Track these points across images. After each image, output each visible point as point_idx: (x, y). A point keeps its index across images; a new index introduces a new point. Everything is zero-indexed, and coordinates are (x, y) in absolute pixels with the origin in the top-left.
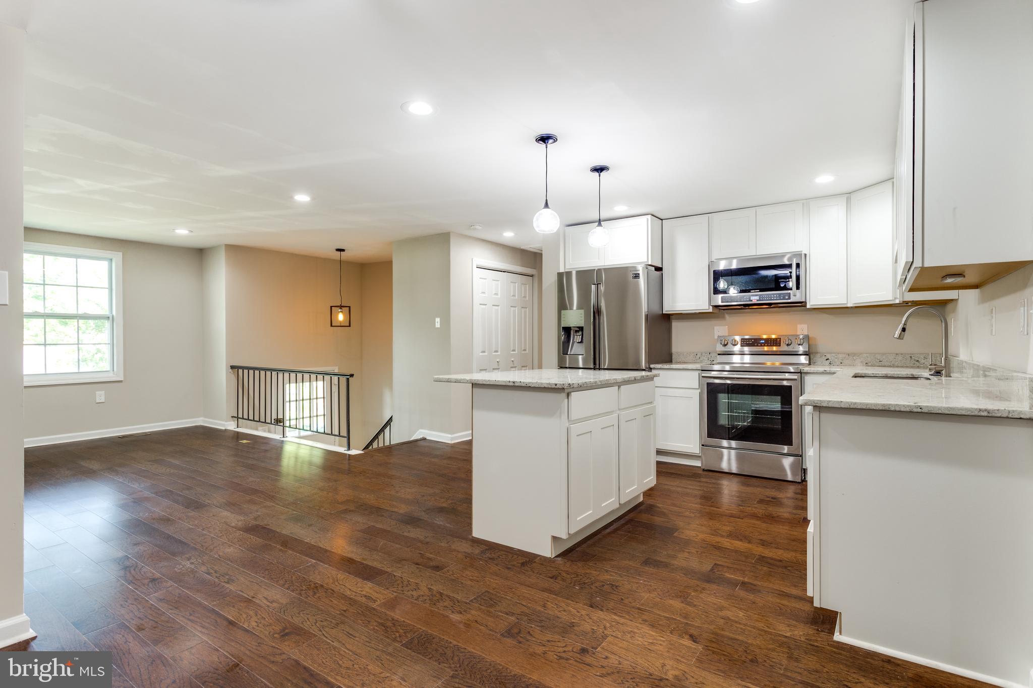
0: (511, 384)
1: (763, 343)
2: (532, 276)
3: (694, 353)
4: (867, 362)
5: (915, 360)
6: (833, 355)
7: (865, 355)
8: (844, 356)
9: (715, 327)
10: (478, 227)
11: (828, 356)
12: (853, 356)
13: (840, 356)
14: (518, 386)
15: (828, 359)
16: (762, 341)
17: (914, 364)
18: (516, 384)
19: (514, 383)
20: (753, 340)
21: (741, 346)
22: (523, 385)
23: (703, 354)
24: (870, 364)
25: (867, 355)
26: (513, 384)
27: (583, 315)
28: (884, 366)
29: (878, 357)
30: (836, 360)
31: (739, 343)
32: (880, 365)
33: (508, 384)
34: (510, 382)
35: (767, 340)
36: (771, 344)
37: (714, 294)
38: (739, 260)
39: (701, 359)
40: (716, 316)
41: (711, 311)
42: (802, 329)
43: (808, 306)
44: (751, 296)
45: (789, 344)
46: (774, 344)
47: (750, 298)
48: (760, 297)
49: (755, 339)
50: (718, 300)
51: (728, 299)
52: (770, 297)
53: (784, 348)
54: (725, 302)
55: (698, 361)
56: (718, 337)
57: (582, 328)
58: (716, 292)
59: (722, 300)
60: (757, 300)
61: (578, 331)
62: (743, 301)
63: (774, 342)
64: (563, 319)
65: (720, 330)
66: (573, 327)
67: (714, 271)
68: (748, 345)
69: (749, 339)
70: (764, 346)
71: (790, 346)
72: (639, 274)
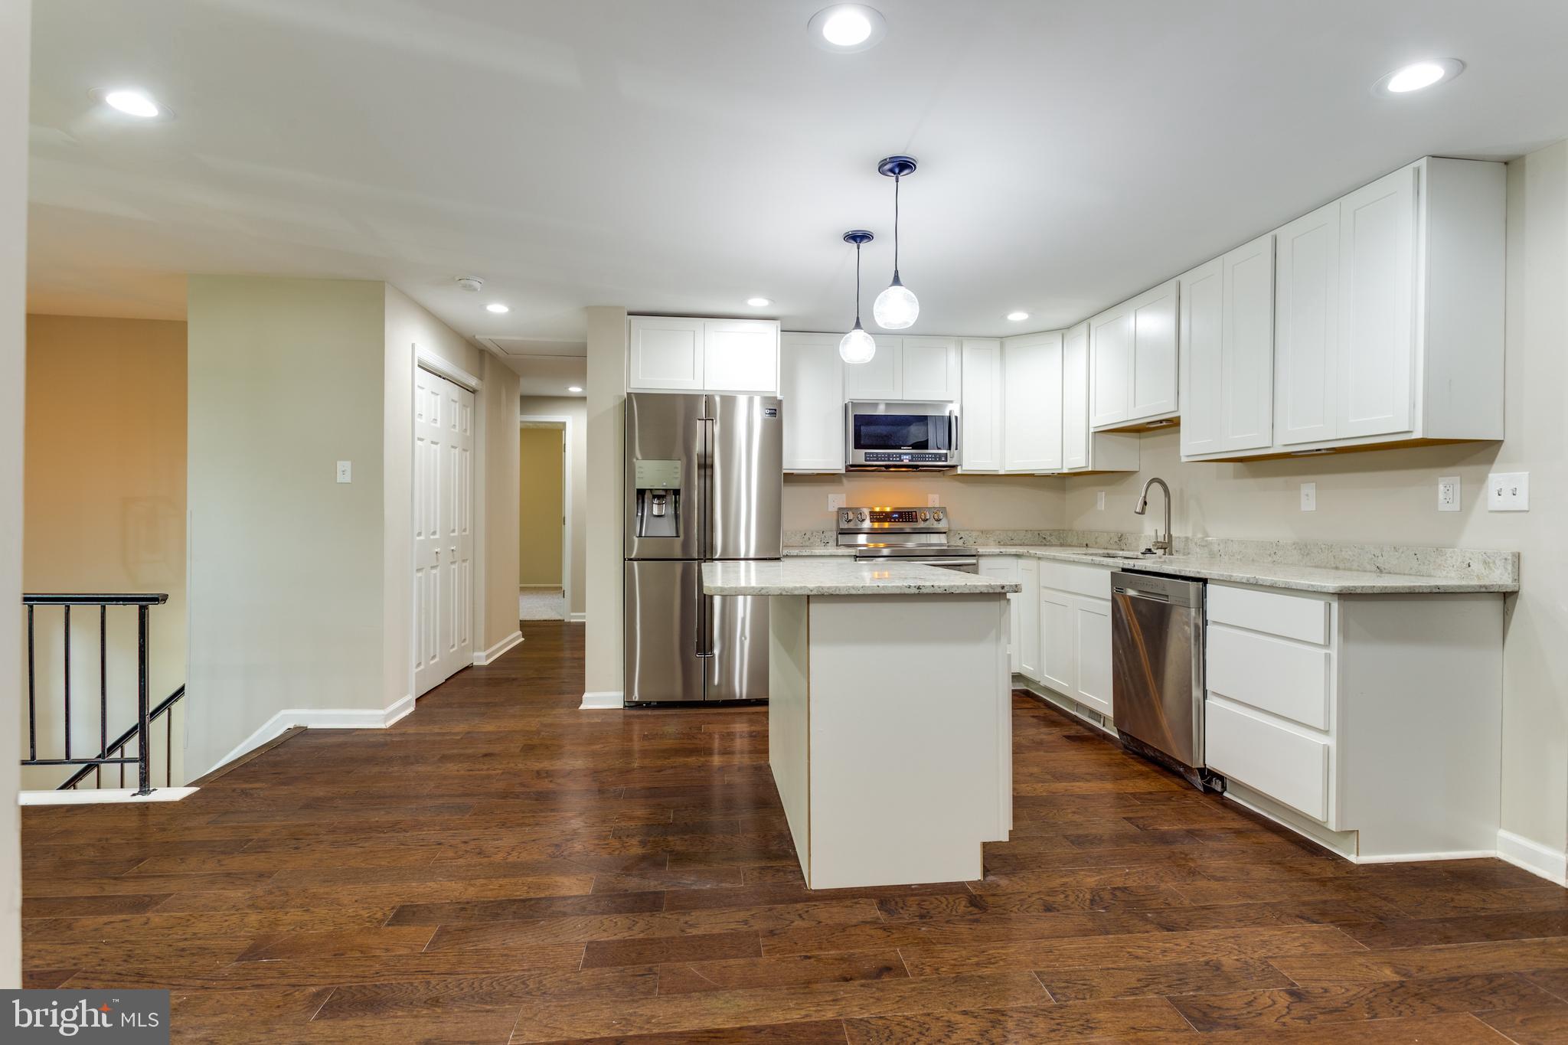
0: (914, 591)
1: (896, 517)
2: (474, 391)
3: (800, 532)
6: (967, 532)
8: (978, 532)
9: (830, 496)
10: (477, 285)
11: (963, 534)
13: (974, 534)
14: (927, 594)
15: (961, 538)
16: (895, 515)
18: (923, 591)
19: (919, 588)
20: (884, 514)
21: (871, 522)
22: (939, 591)
23: (814, 534)
24: (1002, 543)
26: (917, 591)
27: (680, 471)
28: (1016, 545)
29: (1010, 534)
30: (970, 538)
31: (868, 518)
33: (907, 591)
34: (910, 587)
35: (901, 514)
36: (906, 519)
37: (855, 448)
38: (887, 404)
39: (811, 541)
40: (845, 480)
41: (843, 471)
42: (934, 500)
43: (959, 471)
44: (901, 454)
45: (925, 520)
46: (909, 519)
47: (900, 457)
48: (912, 457)
49: (886, 513)
50: (860, 456)
51: (873, 457)
52: (923, 458)
53: (921, 525)
54: (870, 461)
55: (807, 543)
56: (840, 509)
57: (677, 492)
58: (858, 445)
59: (866, 457)
60: (910, 461)
61: (659, 497)
62: (893, 461)
63: (909, 517)
64: (637, 475)
65: (836, 499)
66: (651, 490)
67: (855, 416)
68: (879, 520)
69: (881, 513)
70: (899, 521)
71: (928, 522)
72: (775, 410)
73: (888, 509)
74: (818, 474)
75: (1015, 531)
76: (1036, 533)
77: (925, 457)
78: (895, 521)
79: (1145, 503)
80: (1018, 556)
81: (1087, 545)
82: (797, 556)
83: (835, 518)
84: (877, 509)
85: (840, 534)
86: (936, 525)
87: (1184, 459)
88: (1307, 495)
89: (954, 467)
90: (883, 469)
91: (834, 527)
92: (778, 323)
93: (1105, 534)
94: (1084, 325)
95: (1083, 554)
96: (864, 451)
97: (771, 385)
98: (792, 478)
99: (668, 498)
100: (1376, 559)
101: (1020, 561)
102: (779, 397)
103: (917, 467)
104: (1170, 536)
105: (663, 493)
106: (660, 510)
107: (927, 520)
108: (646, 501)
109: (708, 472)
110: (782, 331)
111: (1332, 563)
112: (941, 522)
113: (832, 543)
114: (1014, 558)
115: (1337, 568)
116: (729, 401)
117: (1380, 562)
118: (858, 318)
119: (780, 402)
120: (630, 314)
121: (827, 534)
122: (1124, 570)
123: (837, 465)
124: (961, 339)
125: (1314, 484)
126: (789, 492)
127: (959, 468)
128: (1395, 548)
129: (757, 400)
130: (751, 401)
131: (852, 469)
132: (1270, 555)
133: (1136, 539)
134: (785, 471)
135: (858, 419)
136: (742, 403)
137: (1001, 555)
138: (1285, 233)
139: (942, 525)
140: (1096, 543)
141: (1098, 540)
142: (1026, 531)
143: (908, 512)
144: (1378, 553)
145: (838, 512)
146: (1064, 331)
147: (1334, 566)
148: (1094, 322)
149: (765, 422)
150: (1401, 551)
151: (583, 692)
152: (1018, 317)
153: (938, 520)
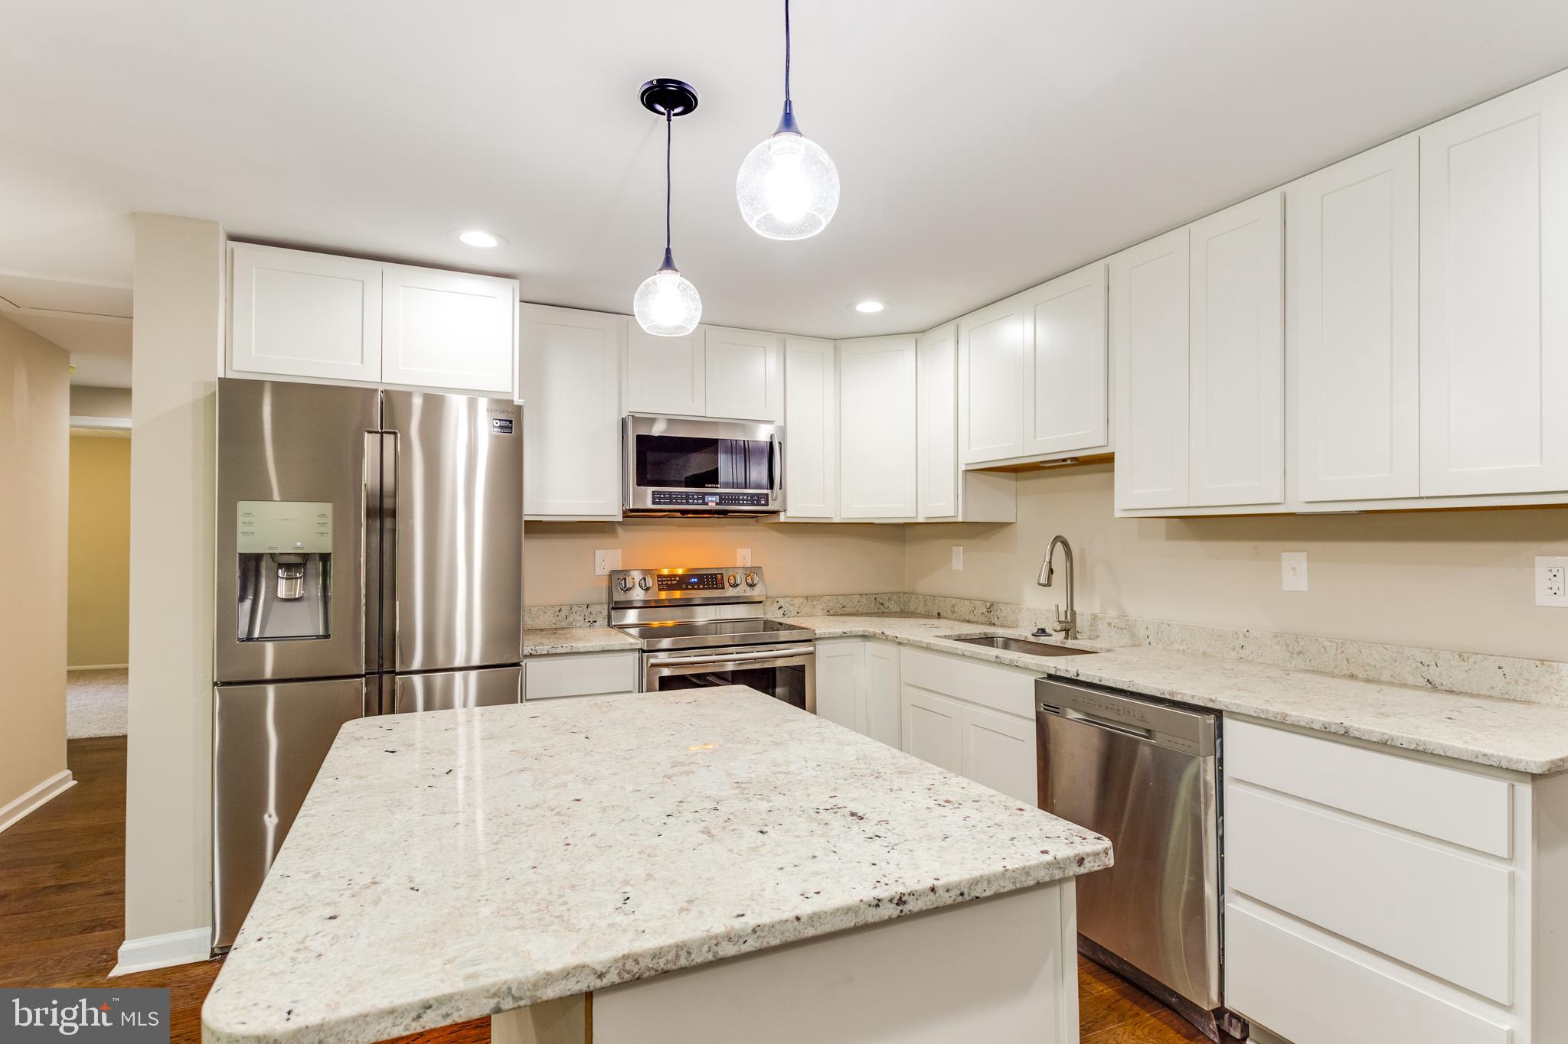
1: (695, 583)
3: (553, 607)
4: (828, 608)
5: (880, 603)
6: (788, 599)
7: (827, 598)
8: (802, 600)
9: (597, 553)
11: (782, 602)
12: (813, 601)
13: (797, 601)
15: (781, 607)
16: (693, 580)
17: (879, 608)
18: (912, 906)
19: (901, 902)
20: (678, 579)
23: (575, 609)
24: (832, 612)
25: (830, 597)
27: (329, 520)
29: (841, 599)
30: (792, 608)
31: (656, 585)
32: (844, 612)
34: (878, 903)
35: (701, 577)
36: (708, 584)
37: (638, 485)
38: (670, 421)
39: (570, 619)
40: (620, 530)
41: (620, 519)
42: (744, 557)
43: (782, 518)
44: (704, 494)
45: (735, 585)
46: (713, 584)
47: (703, 499)
48: (721, 499)
49: (681, 576)
50: (646, 497)
51: (665, 498)
52: (735, 499)
53: (730, 592)
54: (659, 503)
55: (564, 624)
56: (613, 573)
57: (325, 558)
58: (642, 481)
59: (654, 498)
60: (717, 504)
61: (288, 567)
62: (693, 504)
63: (712, 582)
64: (241, 528)
65: (606, 557)
66: (272, 555)
67: (638, 437)
68: (671, 588)
69: (672, 577)
70: (699, 589)
71: (738, 588)
72: (511, 422)
73: (680, 571)
74: (579, 522)
75: (846, 595)
76: (873, 597)
77: (739, 500)
78: (693, 589)
79: (1051, 571)
80: (865, 637)
81: (939, 614)
82: (548, 655)
83: (605, 584)
84: (665, 572)
85: (613, 609)
86: (750, 593)
87: (1118, 514)
88: (1294, 569)
89: (775, 513)
90: (679, 514)
91: (604, 597)
92: (516, 283)
93: (967, 602)
94: (951, 326)
95: (946, 637)
96: (650, 490)
97: (504, 380)
98: (538, 528)
99: (309, 566)
100: (1425, 668)
101: (868, 644)
102: (517, 401)
103: (725, 513)
104: (1073, 613)
105: (298, 560)
106: (289, 589)
107: (738, 585)
108: (263, 572)
109: (388, 523)
110: (521, 301)
111: (1345, 668)
112: (755, 588)
113: (602, 621)
114: (860, 640)
115: (1352, 677)
116: (434, 403)
117: (1433, 674)
118: (668, 251)
119: (519, 408)
120: (234, 238)
121: (595, 609)
122: (1050, 677)
123: (609, 507)
124: (784, 337)
125: (1305, 553)
126: (534, 550)
127: (782, 514)
128: (1460, 656)
129: (483, 404)
130: (472, 405)
131: (633, 515)
132: (1234, 650)
133: (1014, 612)
134: (526, 518)
135: (643, 442)
136: (457, 406)
137: (844, 636)
138: (1302, 192)
139: (756, 593)
140: (953, 612)
141: (956, 609)
142: (861, 595)
143: (712, 575)
144: (1427, 659)
145: (610, 576)
146: (919, 334)
147: (1348, 673)
148: (965, 323)
149: (495, 441)
150: (1471, 660)
151: (122, 938)
152: (870, 307)
153: (752, 586)
